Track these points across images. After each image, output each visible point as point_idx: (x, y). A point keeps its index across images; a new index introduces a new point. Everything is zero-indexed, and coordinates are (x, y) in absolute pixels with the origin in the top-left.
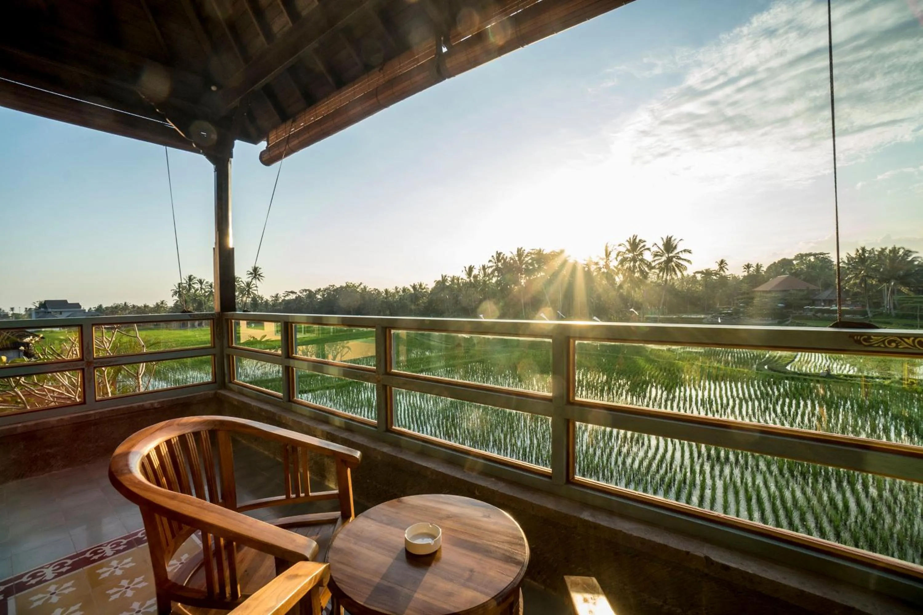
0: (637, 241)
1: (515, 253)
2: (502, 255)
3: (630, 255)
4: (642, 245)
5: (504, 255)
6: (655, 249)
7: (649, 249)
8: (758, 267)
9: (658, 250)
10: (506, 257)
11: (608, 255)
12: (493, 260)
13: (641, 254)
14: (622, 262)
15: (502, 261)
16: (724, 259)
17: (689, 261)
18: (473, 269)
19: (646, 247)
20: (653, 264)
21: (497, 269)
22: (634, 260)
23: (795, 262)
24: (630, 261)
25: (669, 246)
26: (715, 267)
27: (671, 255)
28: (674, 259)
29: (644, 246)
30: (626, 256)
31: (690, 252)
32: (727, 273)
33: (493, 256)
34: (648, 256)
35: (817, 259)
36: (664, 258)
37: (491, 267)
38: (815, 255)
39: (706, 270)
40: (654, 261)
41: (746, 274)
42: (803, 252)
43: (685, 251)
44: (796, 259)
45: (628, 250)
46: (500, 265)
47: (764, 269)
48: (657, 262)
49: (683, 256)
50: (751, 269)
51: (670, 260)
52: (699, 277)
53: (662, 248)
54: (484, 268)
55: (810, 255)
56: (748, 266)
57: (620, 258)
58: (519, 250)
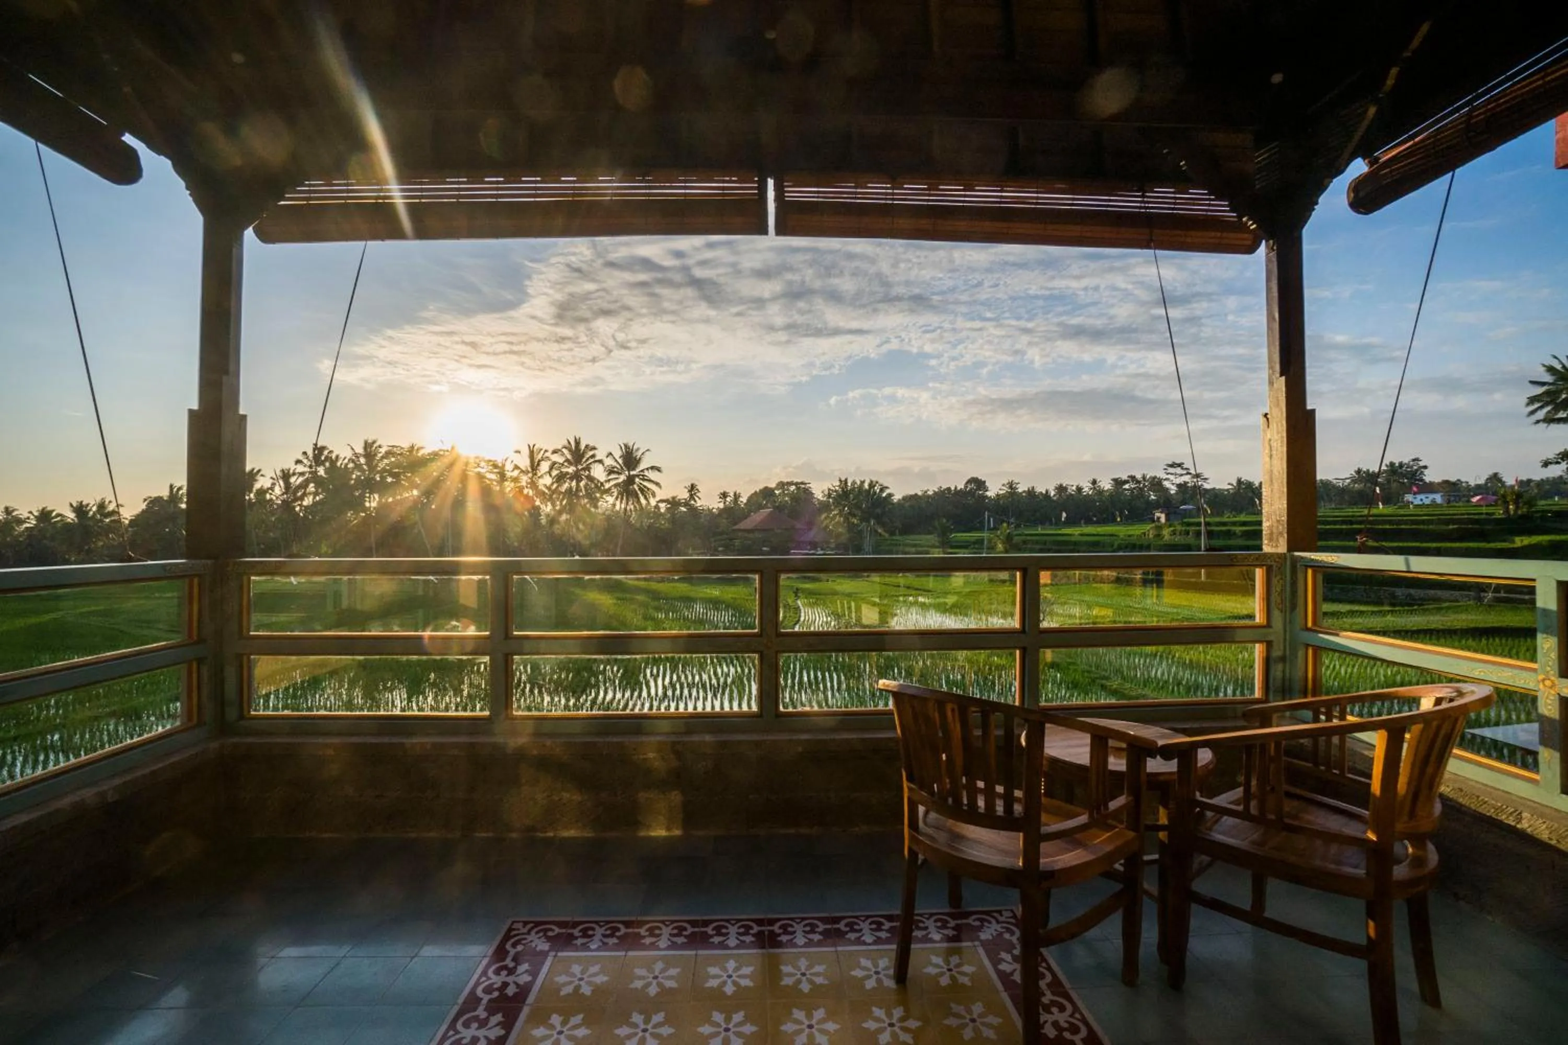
0: (583, 447)
1: (360, 450)
2: (326, 453)
3: (571, 470)
4: (591, 453)
5: (331, 452)
6: (609, 462)
7: (600, 461)
8: (737, 496)
9: (615, 464)
10: (337, 457)
11: (534, 466)
12: (305, 461)
13: (588, 468)
14: (561, 478)
15: (327, 464)
16: (696, 483)
17: (657, 484)
18: (258, 477)
19: (597, 458)
20: (607, 486)
21: (314, 477)
22: (577, 477)
23: (777, 492)
24: (571, 479)
25: (630, 459)
26: (684, 495)
27: (632, 473)
28: (637, 480)
29: (593, 456)
30: (564, 470)
31: (658, 469)
32: (699, 503)
33: (305, 453)
34: (598, 472)
35: (798, 489)
36: (622, 478)
37: (302, 474)
38: (796, 484)
39: (674, 498)
40: (609, 481)
41: (721, 506)
42: (785, 480)
43: (652, 468)
44: (776, 488)
45: (567, 460)
46: (321, 471)
47: (744, 499)
48: (612, 483)
49: (652, 475)
50: (728, 499)
51: (630, 480)
52: (663, 506)
53: (620, 461)
54: (286, 476)
55: (791, 484)
56: (724, 495)
57: (555, 473)
58: (367, 445)
